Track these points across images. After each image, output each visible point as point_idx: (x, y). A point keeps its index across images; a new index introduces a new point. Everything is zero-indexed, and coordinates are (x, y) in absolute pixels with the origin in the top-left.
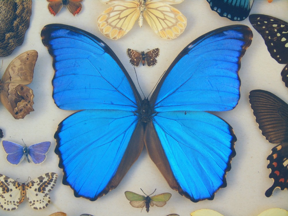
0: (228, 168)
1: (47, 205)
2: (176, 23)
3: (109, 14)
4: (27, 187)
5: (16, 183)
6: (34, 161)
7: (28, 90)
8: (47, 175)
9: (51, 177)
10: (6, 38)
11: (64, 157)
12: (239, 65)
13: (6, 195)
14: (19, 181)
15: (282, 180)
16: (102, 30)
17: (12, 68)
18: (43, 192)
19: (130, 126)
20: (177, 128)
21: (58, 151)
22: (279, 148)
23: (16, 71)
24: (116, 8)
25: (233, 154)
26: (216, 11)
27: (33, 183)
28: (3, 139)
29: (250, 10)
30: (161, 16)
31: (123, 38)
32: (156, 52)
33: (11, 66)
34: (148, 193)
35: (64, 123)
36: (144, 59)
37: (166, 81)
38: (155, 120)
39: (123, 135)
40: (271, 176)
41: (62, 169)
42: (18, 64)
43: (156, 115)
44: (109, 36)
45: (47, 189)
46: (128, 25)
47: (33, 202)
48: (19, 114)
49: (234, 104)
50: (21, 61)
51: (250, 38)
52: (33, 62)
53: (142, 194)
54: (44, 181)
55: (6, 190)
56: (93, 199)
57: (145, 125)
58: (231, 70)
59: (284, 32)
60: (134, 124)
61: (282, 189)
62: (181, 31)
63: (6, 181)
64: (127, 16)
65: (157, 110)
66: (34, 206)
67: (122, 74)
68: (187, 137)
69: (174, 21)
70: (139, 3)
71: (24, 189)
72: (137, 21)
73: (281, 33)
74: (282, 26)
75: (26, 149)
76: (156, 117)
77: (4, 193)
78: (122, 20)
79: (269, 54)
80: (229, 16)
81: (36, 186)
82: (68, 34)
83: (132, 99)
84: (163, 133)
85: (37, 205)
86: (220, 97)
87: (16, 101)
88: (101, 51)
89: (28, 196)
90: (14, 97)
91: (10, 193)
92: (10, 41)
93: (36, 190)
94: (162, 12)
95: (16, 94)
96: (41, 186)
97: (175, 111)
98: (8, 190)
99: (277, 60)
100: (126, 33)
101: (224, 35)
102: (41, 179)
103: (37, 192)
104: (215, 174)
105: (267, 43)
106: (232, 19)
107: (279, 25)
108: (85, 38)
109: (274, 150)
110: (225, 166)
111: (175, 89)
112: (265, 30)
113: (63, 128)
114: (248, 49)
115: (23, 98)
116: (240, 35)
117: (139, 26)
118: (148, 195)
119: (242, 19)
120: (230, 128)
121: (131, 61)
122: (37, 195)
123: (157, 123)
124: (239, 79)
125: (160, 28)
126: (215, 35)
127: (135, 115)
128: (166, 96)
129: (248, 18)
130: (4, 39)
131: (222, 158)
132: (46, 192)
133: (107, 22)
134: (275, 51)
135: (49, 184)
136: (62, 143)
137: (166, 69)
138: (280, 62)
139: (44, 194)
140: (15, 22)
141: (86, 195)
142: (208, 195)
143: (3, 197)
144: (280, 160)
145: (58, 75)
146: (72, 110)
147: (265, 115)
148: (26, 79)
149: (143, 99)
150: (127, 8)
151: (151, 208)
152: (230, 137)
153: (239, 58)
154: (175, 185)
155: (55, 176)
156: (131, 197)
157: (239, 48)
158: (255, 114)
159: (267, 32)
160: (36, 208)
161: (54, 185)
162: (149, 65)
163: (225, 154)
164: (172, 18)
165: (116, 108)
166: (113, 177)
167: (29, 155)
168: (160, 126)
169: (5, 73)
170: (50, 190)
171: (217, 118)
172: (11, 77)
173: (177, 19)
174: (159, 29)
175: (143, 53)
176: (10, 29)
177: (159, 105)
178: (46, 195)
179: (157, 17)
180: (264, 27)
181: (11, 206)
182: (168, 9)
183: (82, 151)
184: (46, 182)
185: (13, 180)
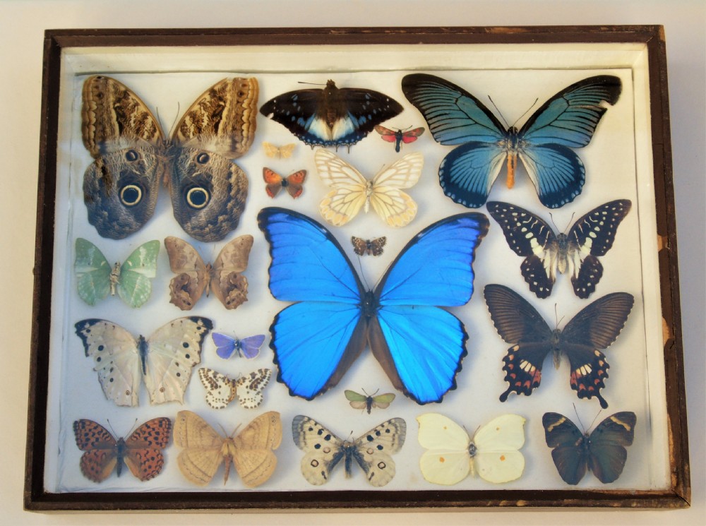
0: (459, 368)
1: (259, 404)
2: (406, 209)
3: (332, 197)
4: (237, 384)
5: (226, 380)
6: (246, 356)
7: (242, 278)
8: (260, 371)
9: (264, 373)
10: (219, 221)
11: (279, 352)
12: (473, 256)
13: (215, 392)
14: (229, 377)
15: (518, 384)
16: (325, 215)
17: (225, 254)
18: (255, 390)
19: (351, 321)
20: (404, 324)
21: (272, 346)
22: (516, 348)
23: (229, 258)
24: (340, 192)
25: (464, 353)
26: (450, 197)
27: (244, 379)
28: (213, 331)
29: (487, 196)
30: (389, 201)
31: (347, 224)
32: (383, 241)
33: (224, 251)
34: (369, 393)
35: (280, 315)
36: (369, 248)
37: (391, 274)
38: (379, 314)
39: (344, 329)
40: (506, 379)
41: (277, 366)
42: (231, 249)
43: (380, 309)
44: (331, 222)
45: (260, 386)
46: (353, 211)
47: (243, 401)
48: (231, 304)
49: (467, 299)
50: (235, 246)
51: (486, 227)
52: (248, 248)
53: (364, 394)
54: (257, 377)
55: (215, 386)
56: (310, 399)
57: (368, 319)
58: (464, 262)
59: (524, 222)
60: (357, 318)
61: (518, 394)
62: (411, 218)
63: (215, 377)
64: (352, 201)
65: (382, 303)
66: (245, 404)
67: (345, 264)
68: (414, 334)
69: (403, 208)
70: (365, 187)
71: (234, 386)
72: (363, 206)
73: (521, 222)
74: (523, 215)
75: (238, 342)
76: (381, 311)
77: (212, 389)
78: (347, 205)
79: (507, 245)
80: (464, 203)
81: (248, 383)
82: (287, 218)
83: (355, 290)
84: (388, 329)
85: (249, 404)
86: (452, 291)
87: (229, 290)
88: (323, 238)
89: (238, 394)
90: (226, 286)
91: (218, 390)
92: (224, 224)
93: (247, 387)
94: (390, 197)
95: (229, 282)
96: (253, 383)
97: (401, 305)
98: (216, 387)
99: (517, 252)
100: (350, 219)
101: (458, 223)
102: (253, 375)
103: (249, 390)
104: (444, 374)
105: (506, 233)
106: (467, 206)
107: (519, 214)
108: (306, 223)
109: (511, 351)
110: (455, 366)
111: (402, 281)
112: (504, 219)
113: (279, 321)
114: (483, 239)
115: (236, 286)
116: (476, 224)
117: (365, 212)
118: (370, 395)
119: (478, 207)
120: (462, 325)
121: (355, 250)
122: (248, 393)
123: (381, 317)
124: (473, 272)
125: (388, 214)
126: (448, 223)
127: (358, 308)
128: (392, 288)
129: (485, 205)
130: (216, 223)
131: (452, 358)
132: (259, 389)
133: (330, 207)
134: (514, 242)
135: (262, 381)
136: (278, 336)
137: (393, 259)
138: (519, 255)
139: (256, 392)
140: (230, 205)
141: (302, 395)
142: (436, 398)
143: (211, 394)
144: (517, 362)
145: (275, 262)
146: (289, 301)
147: (502, 312)
148: (239, 267)
149: (367, 291)
150: (353, 192)
151: (372, 410)
152: (462, 334)
153: (474, 248)
154: (400, 385)
155: (268, 373)
156: (352, 397)
157: (474, 238)
158: (490, 310)
159: (506, 221)
160: (246, 407)
161: (267, 382)
162: (375, 254)
163: (456, 353)
164: (401, 203)
165: (337, 300)
166: (333, 375)
167: (240, 349)
168: (385, 321)
169: (217, 260)
170: (262, 388)
171: (448, 314)
172: (223, 264)
173: (406, 205)
174: (387, 216)
175: (368, 242)
176: (224, 212)
177: (384, 298)
178: (258, 393)
179: (385, 203)
180: (502, 216)
181: (219, 404)
182: (396, 194)
183: (299, 346)
184: (258, 379)
185: (222, 376)
